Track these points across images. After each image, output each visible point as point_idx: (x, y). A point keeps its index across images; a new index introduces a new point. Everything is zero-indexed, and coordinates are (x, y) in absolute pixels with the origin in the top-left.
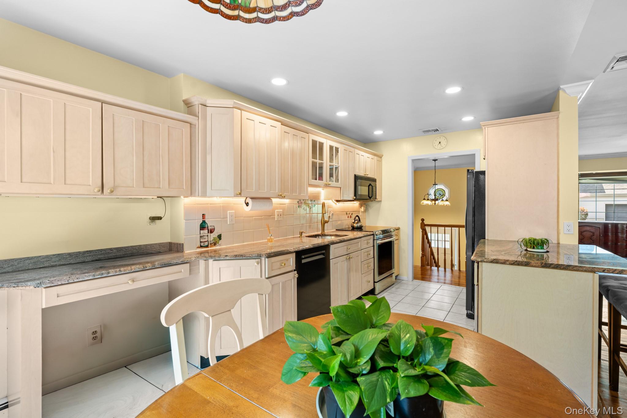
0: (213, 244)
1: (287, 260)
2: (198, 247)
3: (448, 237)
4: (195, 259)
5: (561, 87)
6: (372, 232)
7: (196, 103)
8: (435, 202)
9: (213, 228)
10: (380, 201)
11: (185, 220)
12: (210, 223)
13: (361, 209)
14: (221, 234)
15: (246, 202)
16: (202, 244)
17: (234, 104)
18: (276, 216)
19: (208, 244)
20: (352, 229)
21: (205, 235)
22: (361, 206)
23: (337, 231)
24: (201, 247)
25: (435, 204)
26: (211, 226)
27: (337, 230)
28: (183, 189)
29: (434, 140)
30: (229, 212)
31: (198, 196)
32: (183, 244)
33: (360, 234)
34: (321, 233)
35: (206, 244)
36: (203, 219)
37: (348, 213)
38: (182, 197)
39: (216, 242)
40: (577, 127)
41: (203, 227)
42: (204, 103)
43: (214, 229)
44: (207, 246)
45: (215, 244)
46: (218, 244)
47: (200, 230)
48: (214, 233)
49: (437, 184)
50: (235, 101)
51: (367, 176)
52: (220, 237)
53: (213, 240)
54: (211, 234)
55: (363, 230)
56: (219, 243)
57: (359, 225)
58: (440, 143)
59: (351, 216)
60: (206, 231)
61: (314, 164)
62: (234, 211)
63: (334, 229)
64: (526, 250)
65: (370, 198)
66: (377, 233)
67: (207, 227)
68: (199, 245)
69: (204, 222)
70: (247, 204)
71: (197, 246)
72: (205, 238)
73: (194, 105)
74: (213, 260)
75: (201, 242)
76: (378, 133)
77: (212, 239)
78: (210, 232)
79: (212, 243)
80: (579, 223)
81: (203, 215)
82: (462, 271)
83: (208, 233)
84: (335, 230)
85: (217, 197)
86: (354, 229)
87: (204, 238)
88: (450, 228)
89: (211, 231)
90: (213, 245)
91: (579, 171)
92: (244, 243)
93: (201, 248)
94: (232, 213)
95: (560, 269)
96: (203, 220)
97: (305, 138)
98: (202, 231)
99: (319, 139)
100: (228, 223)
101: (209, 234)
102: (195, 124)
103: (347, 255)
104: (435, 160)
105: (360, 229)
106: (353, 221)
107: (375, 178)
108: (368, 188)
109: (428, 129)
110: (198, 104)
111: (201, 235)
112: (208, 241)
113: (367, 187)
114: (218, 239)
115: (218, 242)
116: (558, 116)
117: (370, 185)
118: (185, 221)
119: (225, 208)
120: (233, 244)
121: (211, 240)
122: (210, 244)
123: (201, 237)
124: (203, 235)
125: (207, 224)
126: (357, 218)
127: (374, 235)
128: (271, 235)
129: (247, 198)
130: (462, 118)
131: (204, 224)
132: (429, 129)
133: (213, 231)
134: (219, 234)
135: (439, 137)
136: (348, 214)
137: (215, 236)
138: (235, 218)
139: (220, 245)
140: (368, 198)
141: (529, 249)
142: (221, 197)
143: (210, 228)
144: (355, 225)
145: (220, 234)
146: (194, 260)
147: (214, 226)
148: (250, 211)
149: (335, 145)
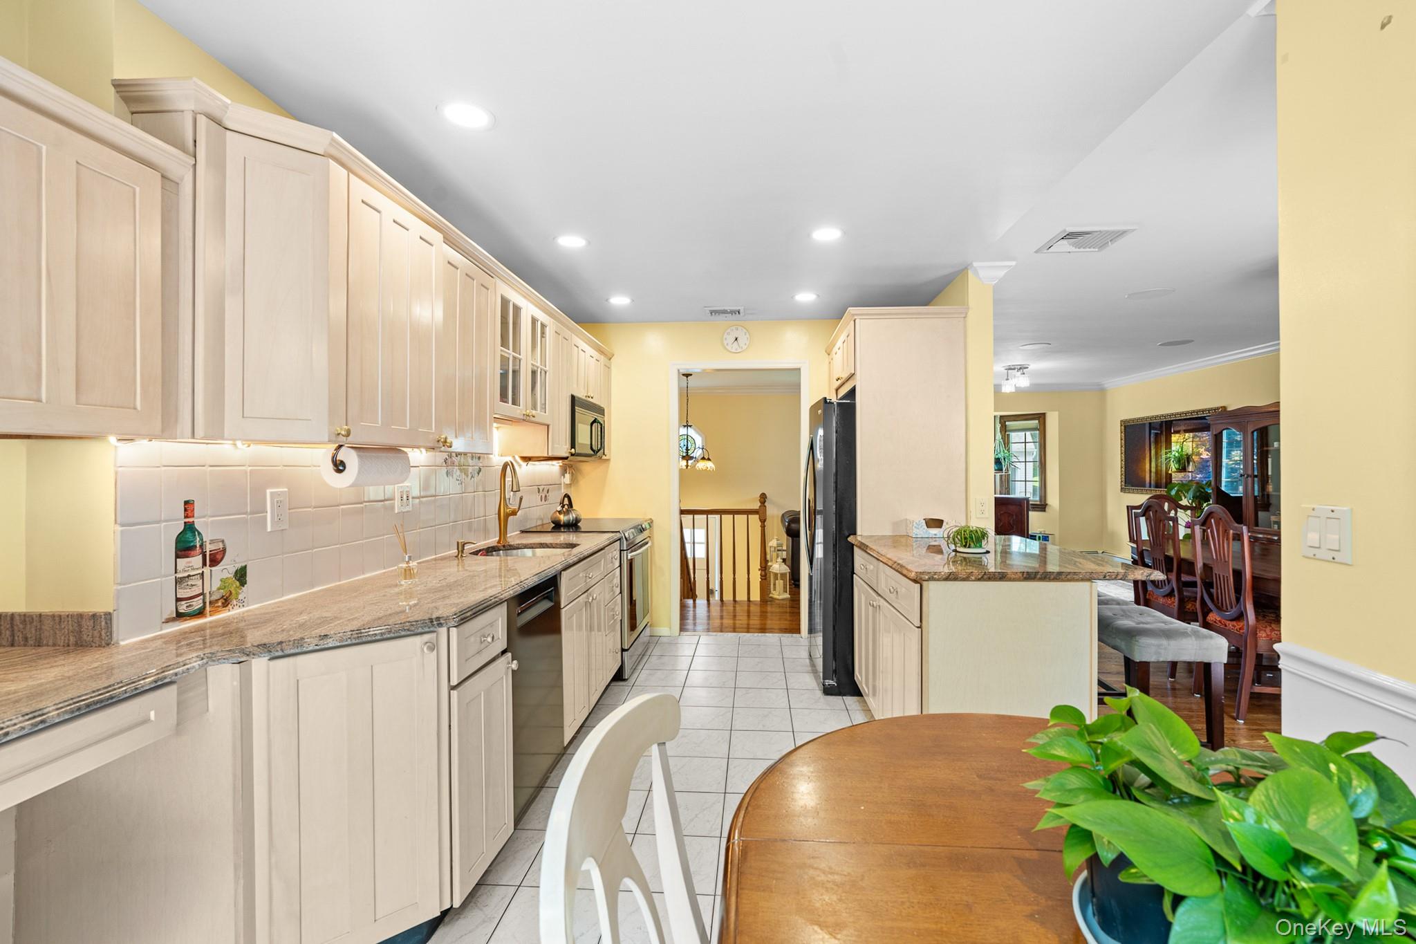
0: (220, 604)
1: (491, 625)
2: (168, 621)
3: (700, 535)
4: (200, 662)
5: (975, 264)
6: (618, 534)
7: (188, 106)
8: (687, 463)
9: (221, 546)
10: (608, 460)
11: (122, 525)
12: (209, 531)
13: (564, 477)
14: (246, 566)
15: (340, 457)
16: (183, 608)
17: (330, 144)
18: (397, 503)
19: (204, 603)
20: (553, 528)
21: (192, 573)
22: (564, 471)
23: (525, 535)
24: (180, 616)
25: (687, 466)
26: (212, 542)
27: (523, 532)
28: (135, 408)
29: (726, 334)
30: (272, 494)
31: (193, 436)
32: (110, 614)
33: (575, 538)
34: (499, 542)
35: (197, 604)
36: (186, 517)
37: (541, 488)
38: (112, 439)
39: (231, 593)
40: (992, 338)
41: (184, 548)
42: (217, 113)
43: (224, 550)
44: (200, 613)
45: (226, 601)
46: (235, 602)
47: (177, 556)
48: (221, 563)
49: (690, 426)
50: (335, 135)
51: (590, 400)
52: (241, 576)
53: (219, 589)
54: (213, 569)
55: (583, 530)
56: (241, 597)
57: (573, 517)
58: (736, 339)
59: (546, 496)
60: (196, 560)
61: (504, 361)
62: (286, 490)
63: (516, 531)
64: (955, 551)
65: (595, 452)
66: (627, 535)
67: (201, 546)
68: (170, 610)
69: (189, 528)
70: (339, 466)
71: (166, 616)
72: (192, 585)
73: (176, 111)
74: (268, 658)
75: (178, 600)
76: (619, 301)
77: (216, 584)
78: (211, 561)
79: (217, 601)
80: (996, 498)
81: (186, 503)
82: (741, 601)
83: (204, 564)
84: (519, 532)
85: (234, 440)
86: (558, 526)
87: (189, 583)
88: (705, 516)
89: (215, 559)
90: (219, 607)
91: (995, 411)
92: (313, 587)
93: (177, 623)
94: (279, 494)
95: (1050, 580)
96: (187, 520)
97: (488, 289)
98: (182, 562)
99: (515, 298)
100: (269, 530)
101: (207, 570)
102: (177, 181)
103: (586, 594)
104: (687, 375)
105: (574, 526)
106: (559, 508)
107: (602, 406)
108: (589, 427)
109: (722, 308)
110: (195, 114)
111: (179, 575)
112: (202, 594)
113: (587, 425)
114: (238, 583)
115: (238, 594)
116: (966, 314)
117: (595, 421)
118: (119, 528)
119: (260, 480)
120: (283, 596)
121: (214, 589)
122: (210, 602)
123: (179, 581)
124: (186, 574)
125: (199, 533)
126: (566, 501)
127: (622, 541)
128: (410, 557)
129: (340, 446)
130: (794, 296)
131: (189, 535)
132: (726, 308)
133: (219, 557)
134: (239, 566)
135: (734, 328)
136: (541, 490)
137: (226, 575)
138: (289, 509)
139: (242, 603)
140: (592, 453)
141: (958, 549)
142: (250, 441)
143: (209, 548)
144: (563, 518)
145: (243, 565)
146: (197, 667)
147: (223, 541)
148: (350, 486)
149: (542, 317)
